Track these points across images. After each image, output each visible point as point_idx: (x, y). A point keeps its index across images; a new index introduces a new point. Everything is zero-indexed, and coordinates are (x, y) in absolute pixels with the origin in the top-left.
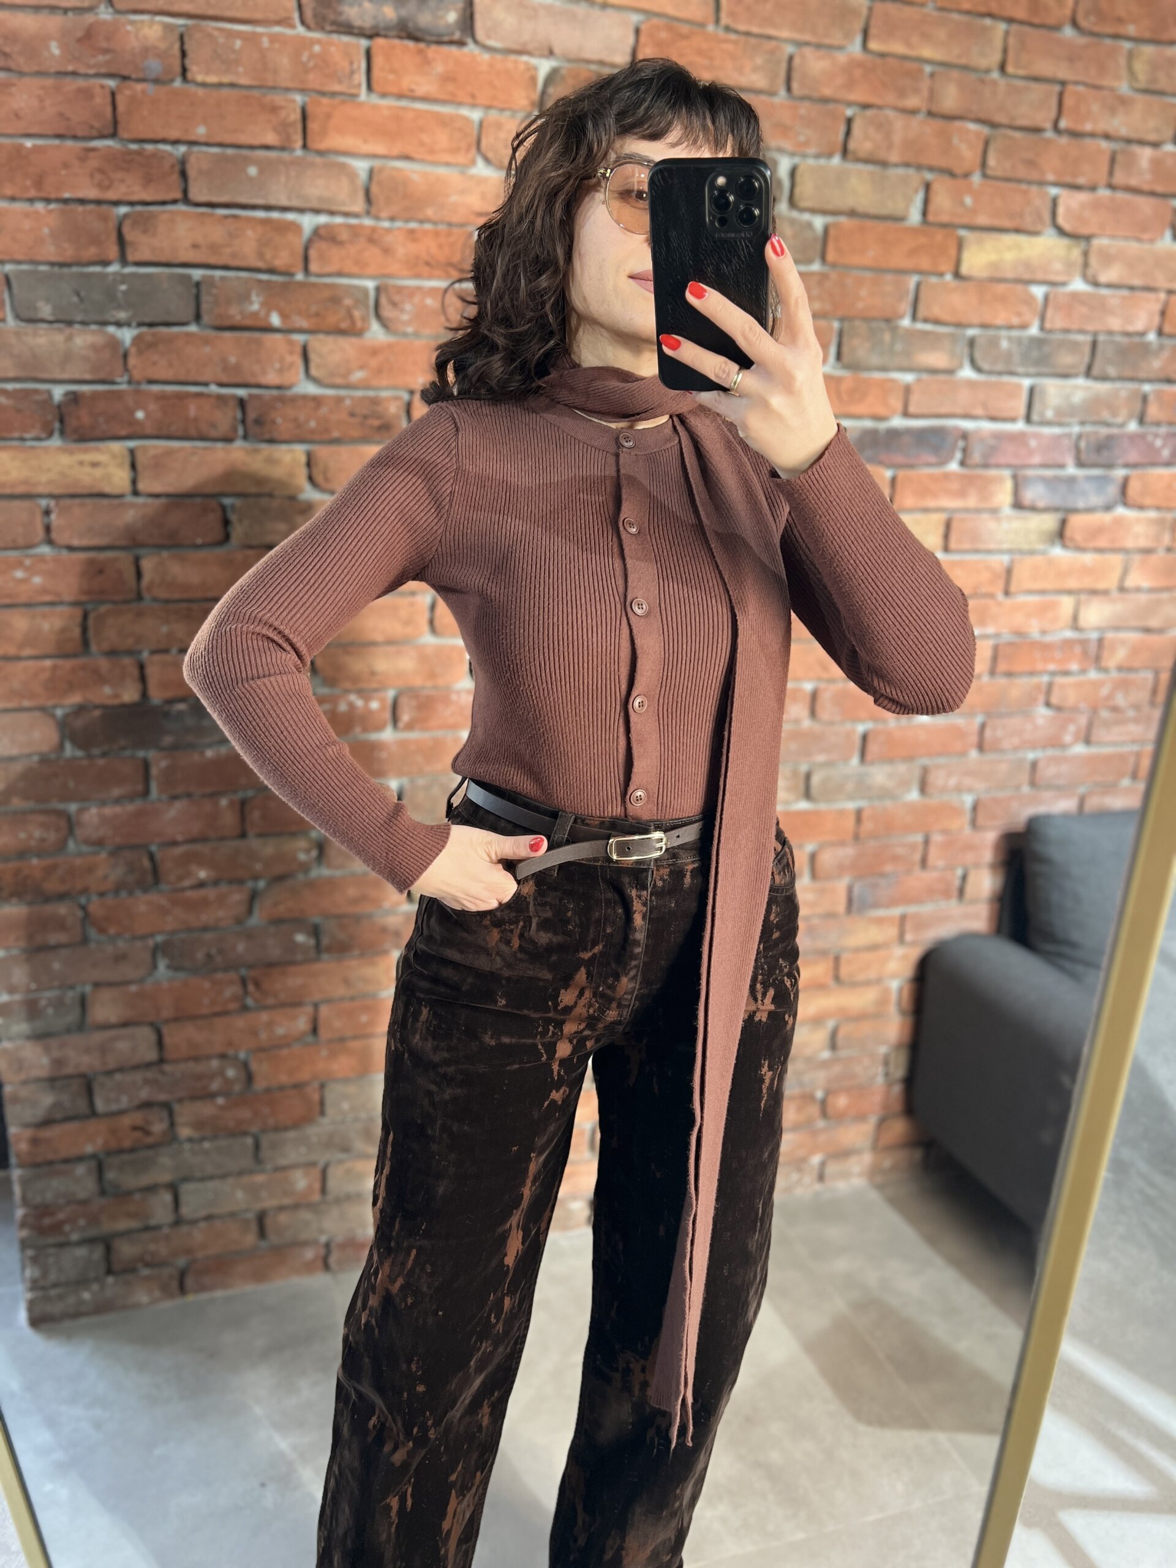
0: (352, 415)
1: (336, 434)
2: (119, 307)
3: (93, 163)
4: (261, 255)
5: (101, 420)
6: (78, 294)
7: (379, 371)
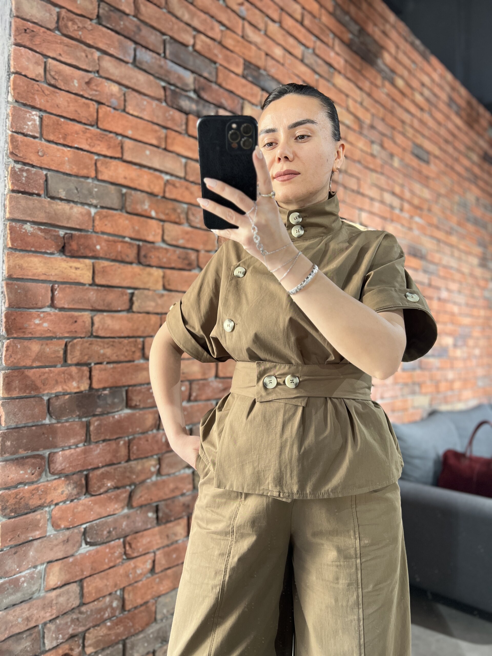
0: (179, 257)
1: (173, 265)
2: (93, 198)
3: (88, 135)
4: (149, 186)
5: (81, 247)
6: (77, 189)
7: (188, 241)
